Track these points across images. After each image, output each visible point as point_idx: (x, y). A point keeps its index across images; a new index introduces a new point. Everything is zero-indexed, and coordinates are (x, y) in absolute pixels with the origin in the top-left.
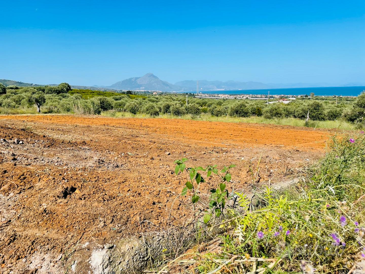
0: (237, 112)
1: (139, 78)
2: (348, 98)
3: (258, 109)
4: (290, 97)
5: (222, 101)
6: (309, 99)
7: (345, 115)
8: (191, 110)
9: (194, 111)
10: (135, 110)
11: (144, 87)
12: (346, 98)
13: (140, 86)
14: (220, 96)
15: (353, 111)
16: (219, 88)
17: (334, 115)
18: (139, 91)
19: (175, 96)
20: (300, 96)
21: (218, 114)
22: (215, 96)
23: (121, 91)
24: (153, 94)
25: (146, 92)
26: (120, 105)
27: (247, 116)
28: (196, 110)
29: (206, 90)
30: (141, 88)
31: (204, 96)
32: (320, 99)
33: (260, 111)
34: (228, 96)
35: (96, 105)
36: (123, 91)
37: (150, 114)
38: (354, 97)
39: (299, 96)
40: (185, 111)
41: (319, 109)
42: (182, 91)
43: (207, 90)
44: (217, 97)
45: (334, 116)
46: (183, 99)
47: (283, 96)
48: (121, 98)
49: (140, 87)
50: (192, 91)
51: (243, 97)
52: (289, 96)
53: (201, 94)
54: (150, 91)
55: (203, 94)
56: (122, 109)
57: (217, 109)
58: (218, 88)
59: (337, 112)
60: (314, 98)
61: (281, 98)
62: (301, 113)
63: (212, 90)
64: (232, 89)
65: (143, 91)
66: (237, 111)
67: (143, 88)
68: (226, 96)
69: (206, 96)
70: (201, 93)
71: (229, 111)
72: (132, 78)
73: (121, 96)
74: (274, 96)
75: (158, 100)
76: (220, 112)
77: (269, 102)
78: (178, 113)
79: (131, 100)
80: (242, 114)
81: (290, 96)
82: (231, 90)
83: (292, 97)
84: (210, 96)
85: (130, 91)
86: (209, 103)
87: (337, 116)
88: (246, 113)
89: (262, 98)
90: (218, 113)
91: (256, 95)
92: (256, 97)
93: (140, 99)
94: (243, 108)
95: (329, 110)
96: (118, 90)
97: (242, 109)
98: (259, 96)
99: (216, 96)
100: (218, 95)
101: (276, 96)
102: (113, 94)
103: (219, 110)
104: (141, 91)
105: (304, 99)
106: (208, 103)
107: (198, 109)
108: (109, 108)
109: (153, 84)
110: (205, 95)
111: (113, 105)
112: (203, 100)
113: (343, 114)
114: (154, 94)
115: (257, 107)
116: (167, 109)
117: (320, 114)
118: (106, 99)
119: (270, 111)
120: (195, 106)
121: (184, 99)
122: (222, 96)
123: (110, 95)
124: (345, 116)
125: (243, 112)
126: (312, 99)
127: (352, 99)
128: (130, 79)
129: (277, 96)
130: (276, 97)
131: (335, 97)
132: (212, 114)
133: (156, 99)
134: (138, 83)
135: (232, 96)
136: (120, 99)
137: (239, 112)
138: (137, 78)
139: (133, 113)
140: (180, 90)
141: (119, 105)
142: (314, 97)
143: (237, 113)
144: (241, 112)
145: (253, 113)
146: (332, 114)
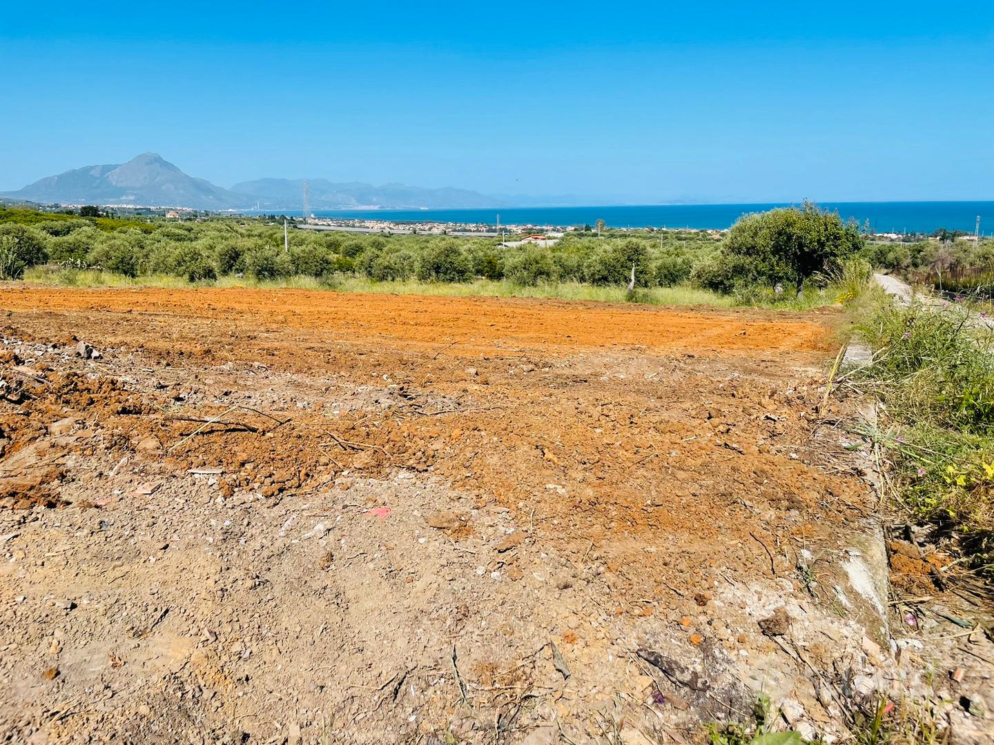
0: (438, 269)
1: (116, 166)
2: (680, 233)
3: (490, 262)
4: (547, 231)
5: (382, 239)
6: (595, 235)
7: (698, 273)
8: (306, 263)
9: (316, 266)
10: (132, 265)
11: (134, 194)
12: (677, 233)
13: (119, 192)
14: (367, 224)
15: (722, 263)
16: (364, 204)
17: (671, 274)
18: (116, 206)
19: (238, 222)
20: (573, 228)
21: (387, 274)
22: (354, 226)
23: (57, 206)
24: (165, 216)
25: (140, 211)
26: (72, 251)
27: (464, 280)
28: (321, 264)
29: (326, 209)
30: (124, 198)
31: (323, 225)
32: (620, 236)
33: (495, 266)
34: (392, 226)
35: (9, 250)
36: (63, 206)
37: (187, 276)
38: (693, 231)
39: (570, 229)
40: (290, 267)
41: (638, 260)
42: (256, 209)
43: (330, 208)
44: (360, 227)
45: (671, 277)
46: (267, 234)
47: (532, 229)
48: (69, 227)
49: (122, 196)
50: (284, 210)
51: (430, 229)
52: (545, 228)
53: (315, 219)
54: (152, 208)
55: (319, 219)
56: (79, 262)
57: (380, 261)
58: (361, 201)
59: (678, 267)
60: (606, 234)
61: (529, 233)
62: (599, 271)
63: (343, 209)
64: (400, 207)
65: (131, 206)
66: (439, 267)
67: (132, 198)
68: (385, 224)
69: (329, 225)
70: (312, 216)
71: (417, 266)
72: (92, 168)
73: (68, 224)
74: (508, 227)
75: (192, 236)
76: (392, 269)
77: (506, 244)
78: (267, 271)
79: (105, 234)
80: (450, 273)
81: (548, 228)
82: (397, 208)
83: (554, 230)
84: (341, 226)
85: (91, 208)
86: (346, 244)
87: (677, 276)
88: (462, 273)
89: (480, 231)
90: (386, 271)
91: (463, 225)
92: (466, 231)
93: (135, 232)
94: (452, 258)
95: (659, 262)
96: (48, 202)
97: (451, 262)
98: (472, 226)
99: (357, 225)
100: (363, 222)
101: (513, 227)
102: (37, 215)
103: (387, 263)
104: (125, 206)
105: (582, 235)
106: (344, 245)
107: (328, 262)
108: (38, 258)
109: (164, 188)
110: (325, 223)
111: (48, 250)
112: (327, 235)
113: (693, 273)
114: (168, 216)
115: (486, 255)
116: (232, 262)
117: (641, 272)
118: (24, 232)
119: (523, 266)
120: (317, 253)
121: (271, 232)
122: (375, 227)
123: (28, 218)
124: (699, 277)
125: (455, 269)
126: (601, 235)
127: (688, 236)
128: (87, 170)
129: (517, 229)
130: (515, 229)
131: (653, 230)
132: (370, 274)
133: (186, 233)
134: (114, 183)
135: (401, 227)
136: (68, 231)
137: (443, 269)
138: (107, 169)
139: (126, 273)
140: (250, 207)
141: (67, 251)
142: (605, 231)
143: (437, 272)
144: (447, 269)
145: (479, 272)
146: (666, 272)
